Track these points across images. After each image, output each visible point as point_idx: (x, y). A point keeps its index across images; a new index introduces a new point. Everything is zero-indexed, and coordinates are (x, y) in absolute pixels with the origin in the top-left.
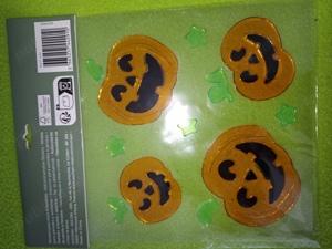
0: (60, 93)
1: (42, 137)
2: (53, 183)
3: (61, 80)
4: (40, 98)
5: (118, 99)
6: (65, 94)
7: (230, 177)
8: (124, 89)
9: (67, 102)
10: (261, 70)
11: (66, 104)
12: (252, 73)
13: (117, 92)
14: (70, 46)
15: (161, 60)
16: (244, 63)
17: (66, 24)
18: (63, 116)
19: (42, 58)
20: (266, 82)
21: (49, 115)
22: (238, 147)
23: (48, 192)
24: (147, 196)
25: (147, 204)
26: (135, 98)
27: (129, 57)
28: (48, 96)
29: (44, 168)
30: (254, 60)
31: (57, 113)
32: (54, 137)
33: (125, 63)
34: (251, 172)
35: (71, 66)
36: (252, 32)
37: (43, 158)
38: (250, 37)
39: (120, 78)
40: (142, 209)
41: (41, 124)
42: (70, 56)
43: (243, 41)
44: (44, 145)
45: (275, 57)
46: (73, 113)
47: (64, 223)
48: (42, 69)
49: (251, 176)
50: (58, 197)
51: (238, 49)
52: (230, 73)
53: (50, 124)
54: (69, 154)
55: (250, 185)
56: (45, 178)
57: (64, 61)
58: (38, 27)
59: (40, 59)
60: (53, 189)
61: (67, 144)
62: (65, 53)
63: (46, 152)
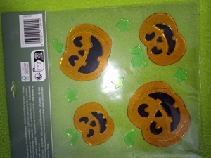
0: (35, 60)
1: (23, 89)
2: (30, 119)
3: (36, 52)
4: (22, 64)
5: (73, 64)
6: (39, 61)
7: (146, 115)
8: (77, 58)
9: (40, 67)
10: (164, 46)
11: (39, 68)
12: (159, 48)
13: (72, 60)
14: (42, 31)
15: (101, 40)
16: (154, 42)
17: (40, 16)
18: (37, 76)
19: (24, 38)
20: (168, 54)
21: (28, 75)
22: (151, 95)
23: (27, 125)
24: (91, 127)
25: (91, 133)
26: (84, 64)
27: (80, 38)
28: (27, 63)
29: (24, 109)
30: (160, 40)
31: (34, 74)
32: (31, 89)
33: (78, 42)
34: (159, 111)
35: (43, 43)
36: (159, 22)
37: (24, 103)
38: (157, 25)
39: (75, 51)
40: (88, 136)
41: (23, 81)
42: (42, 37)
43: (153, 28)
44: (25, 94)
45: (174, 38)
46: (43, 73)
47: (37, 145)
48: (24, 45)
49: (159, 114)
50: (33, 128)
51: (150, 33)
52: (145, 48)
53: (28, 81)
54: (41, 100)
55: (158, 120)
56: (25, 116)
57: (38, 40)
58: (22, 18)
59: (22, 38)
60: (30, 123)
61: (39, 93)
62: (39, 35)
63: (26, 99)
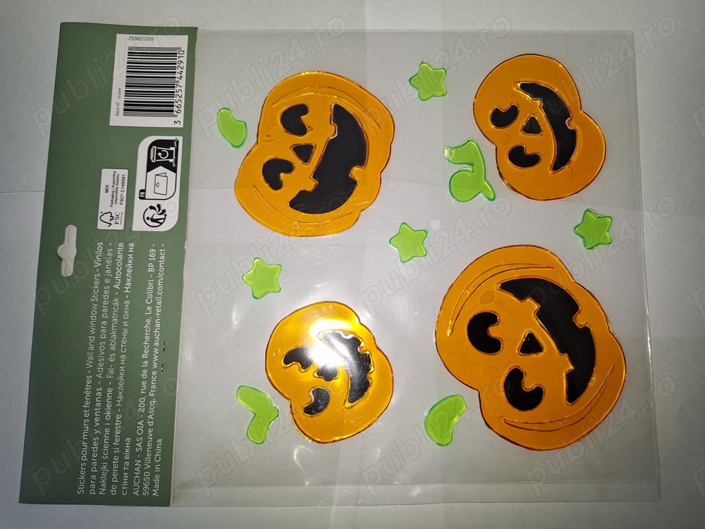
0: (150, 166)
2: (108, 351)
3: (155, 143)
4: (107, 175)
6: (161, 169)
9: (162, 184)
11: (161, 189)
14: (182, 83)
19: (123, 98)
21: (120, 209)
23: (94, 372)
28: (125, 172)
29: (93, 317)
31: (140, 206)
32: (126, 252)
35: (181, 117)
37: (95, 298)
41: (101, 226)
42: (179, 100)
44: (102, 269)
46: (172, 208)
47: (122, 445)
48: (118, 119)
50: (115, 386)
52: (489, 149)
53: (121, 227)
54: (154, 292)
56: (92, 339)
57: (167, 109)
58: (124, 43)
59: (118, 98)
61: (151, 269)
62: (172, 94)
63: (102, 285)
